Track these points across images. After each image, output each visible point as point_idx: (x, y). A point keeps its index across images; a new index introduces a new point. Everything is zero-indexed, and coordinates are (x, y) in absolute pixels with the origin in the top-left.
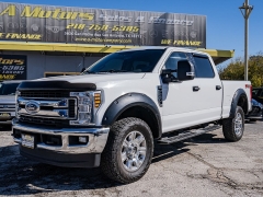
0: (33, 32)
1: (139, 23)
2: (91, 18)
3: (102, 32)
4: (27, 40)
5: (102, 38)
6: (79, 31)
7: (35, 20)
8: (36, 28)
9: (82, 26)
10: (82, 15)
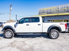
0: (45, 13)
1: (68, 7)
2: (56, 8)
3: (59, 11)
4: (44, 14)
5: (59, 12)
6: (54, 11)
7: (46, 10)
8: (46, 12)
9: (54, 10)
10: (54, 8)
